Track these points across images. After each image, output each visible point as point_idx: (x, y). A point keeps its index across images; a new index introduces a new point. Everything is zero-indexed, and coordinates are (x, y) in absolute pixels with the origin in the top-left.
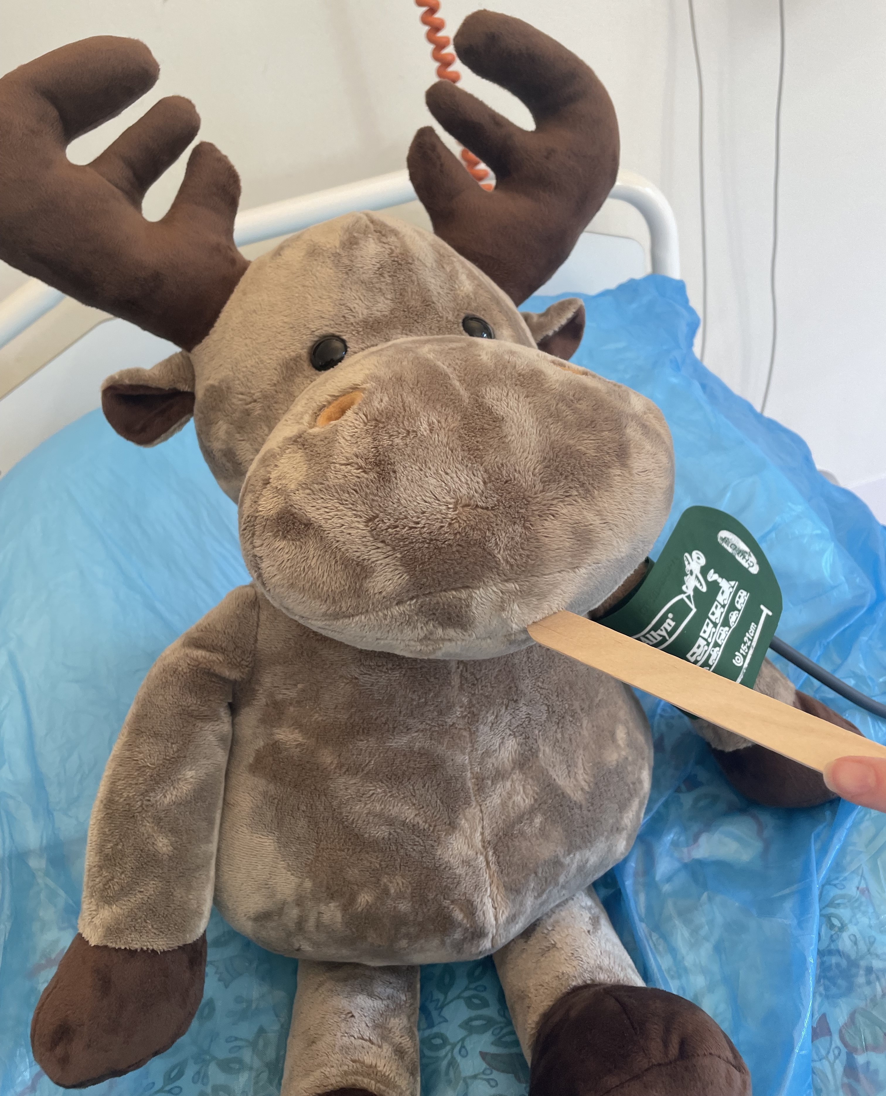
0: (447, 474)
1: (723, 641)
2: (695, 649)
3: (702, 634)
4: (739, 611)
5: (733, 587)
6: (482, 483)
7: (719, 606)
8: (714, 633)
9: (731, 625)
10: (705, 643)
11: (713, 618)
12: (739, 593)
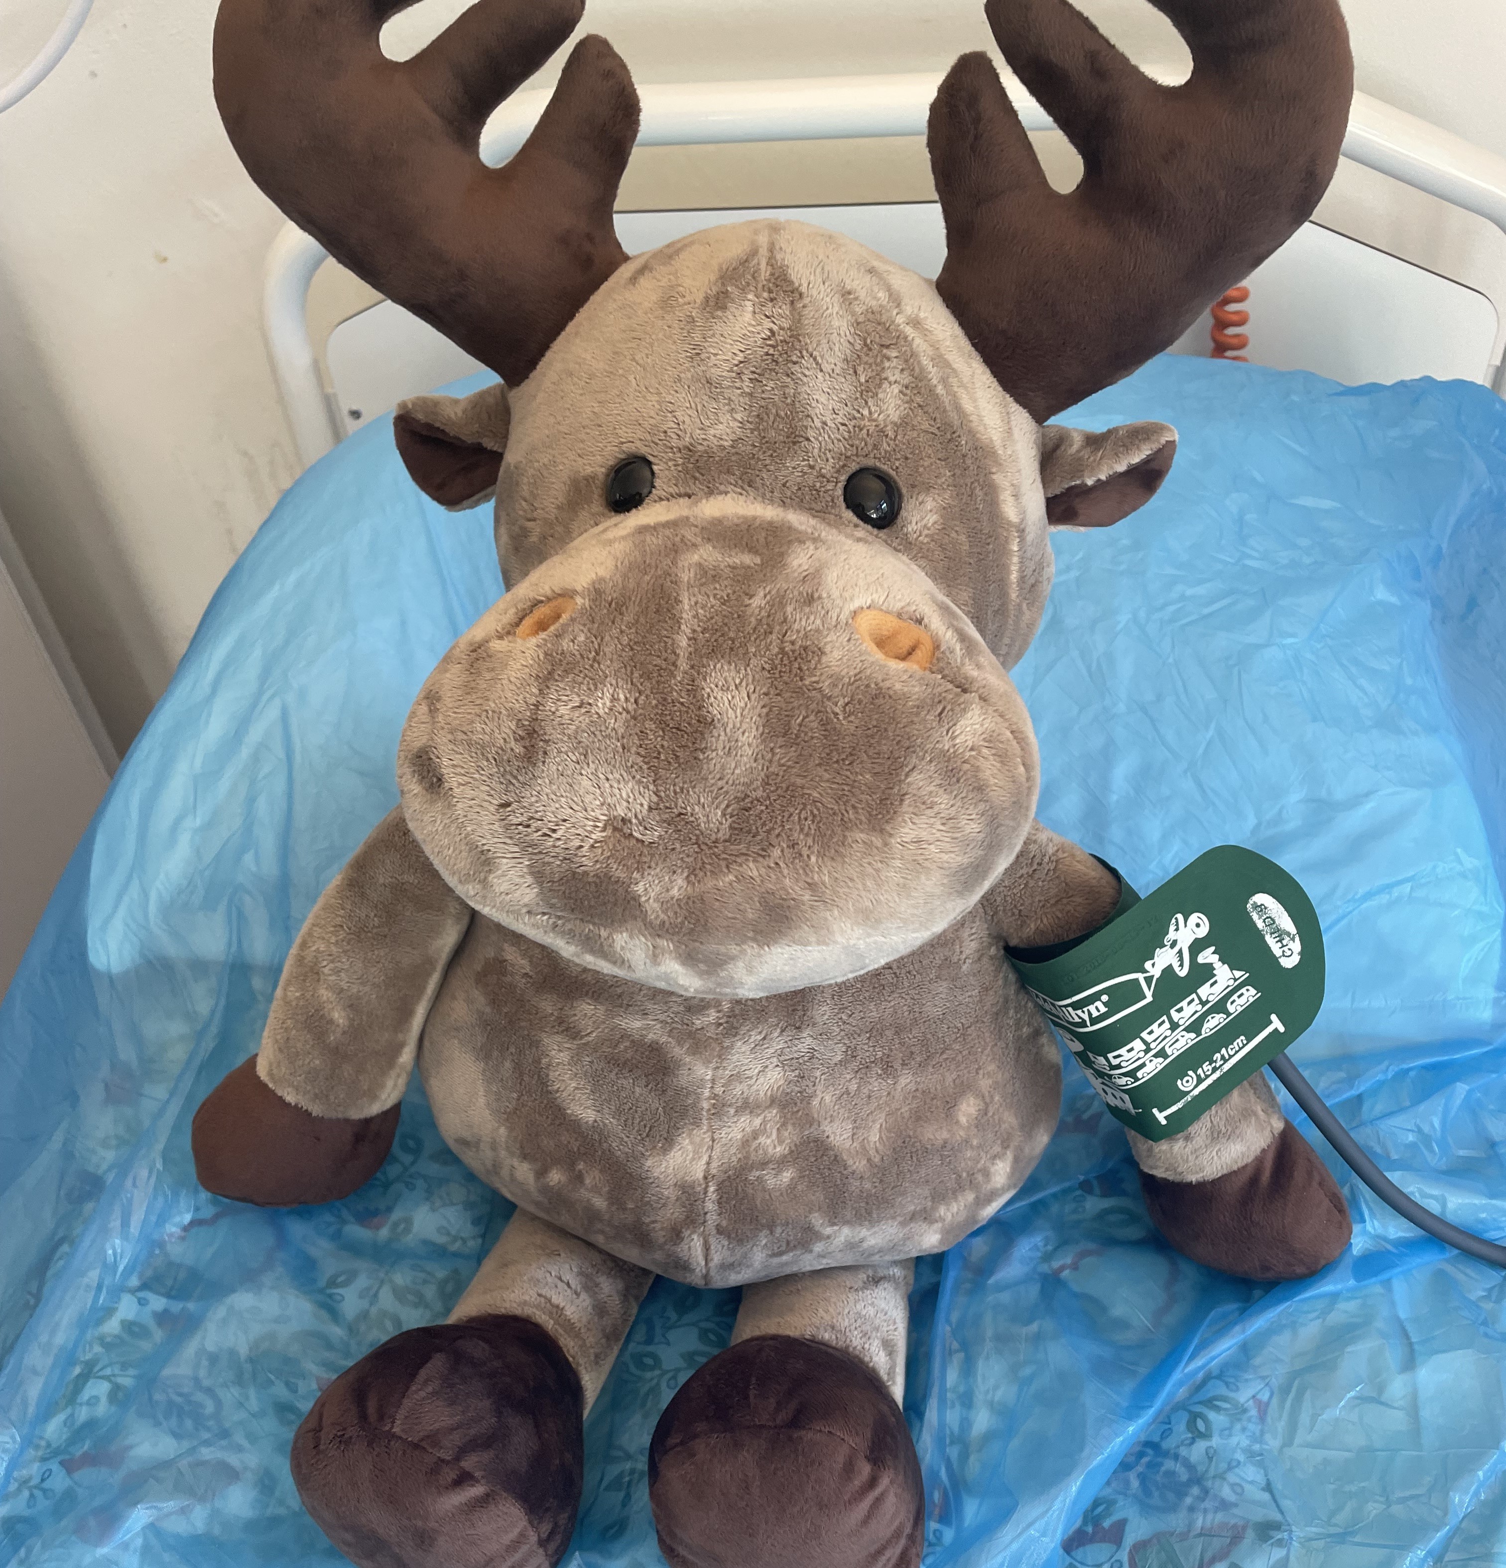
0: (608, 779)
1: (1173, 1052)
2: (1123, 1051)
3: (1144, 1035)
4: (1228, 1014)
5: (1235, 980)
6: (646, 807)
7: (1197, 1001)
8: (1166, 1037)
9: (1203, 1032)
10: (1144, 1047)
11: (1175, 1016)
12: (1243, 990)
